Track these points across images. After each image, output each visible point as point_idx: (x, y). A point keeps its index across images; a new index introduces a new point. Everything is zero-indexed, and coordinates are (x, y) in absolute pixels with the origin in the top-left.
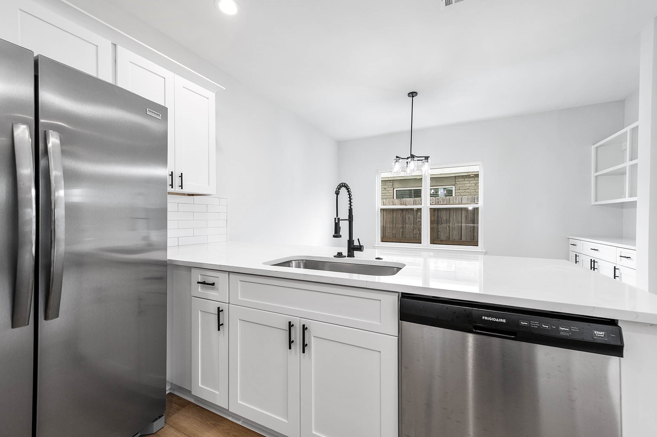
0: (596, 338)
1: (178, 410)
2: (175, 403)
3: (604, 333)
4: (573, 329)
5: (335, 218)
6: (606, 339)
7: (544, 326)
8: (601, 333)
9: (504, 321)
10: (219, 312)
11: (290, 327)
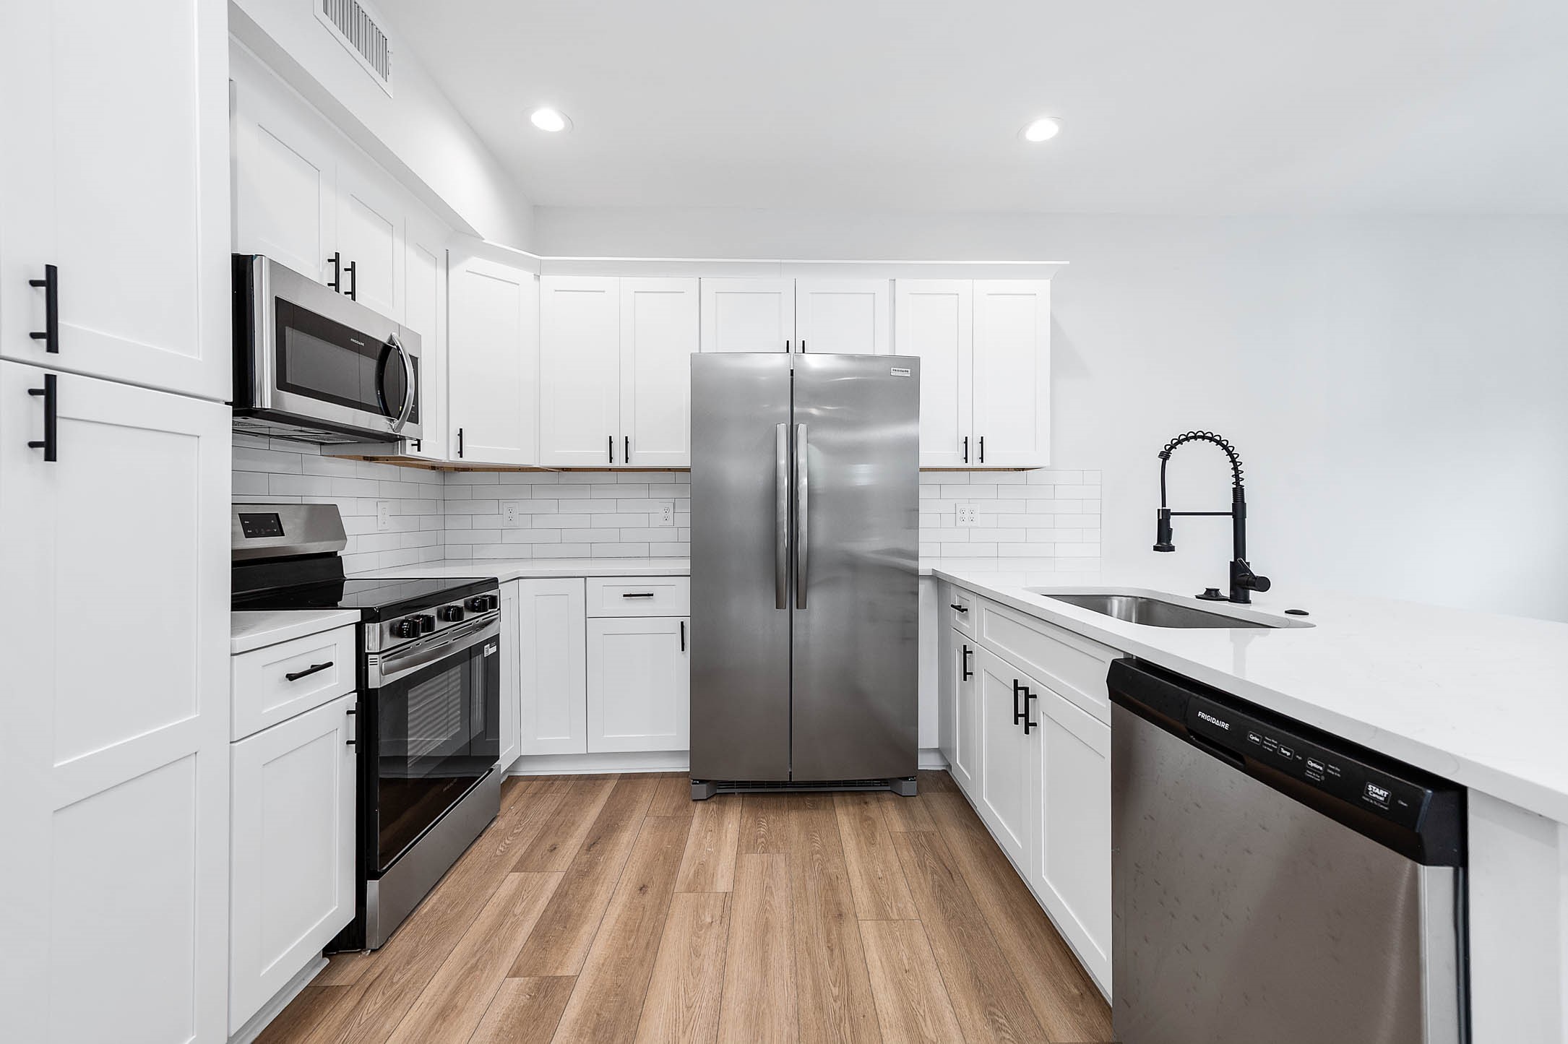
0: (1367, 799)
1: (942, 791)
2: (943, 783)
3: (1386, 793)
4: (1331, 769)
5: (1159, 510)
6: (1386, 808)
7: (1284, 752)
8: (1382, 792)
9: (1226, 726)
10: (965, 652)
11: (1016, 688)
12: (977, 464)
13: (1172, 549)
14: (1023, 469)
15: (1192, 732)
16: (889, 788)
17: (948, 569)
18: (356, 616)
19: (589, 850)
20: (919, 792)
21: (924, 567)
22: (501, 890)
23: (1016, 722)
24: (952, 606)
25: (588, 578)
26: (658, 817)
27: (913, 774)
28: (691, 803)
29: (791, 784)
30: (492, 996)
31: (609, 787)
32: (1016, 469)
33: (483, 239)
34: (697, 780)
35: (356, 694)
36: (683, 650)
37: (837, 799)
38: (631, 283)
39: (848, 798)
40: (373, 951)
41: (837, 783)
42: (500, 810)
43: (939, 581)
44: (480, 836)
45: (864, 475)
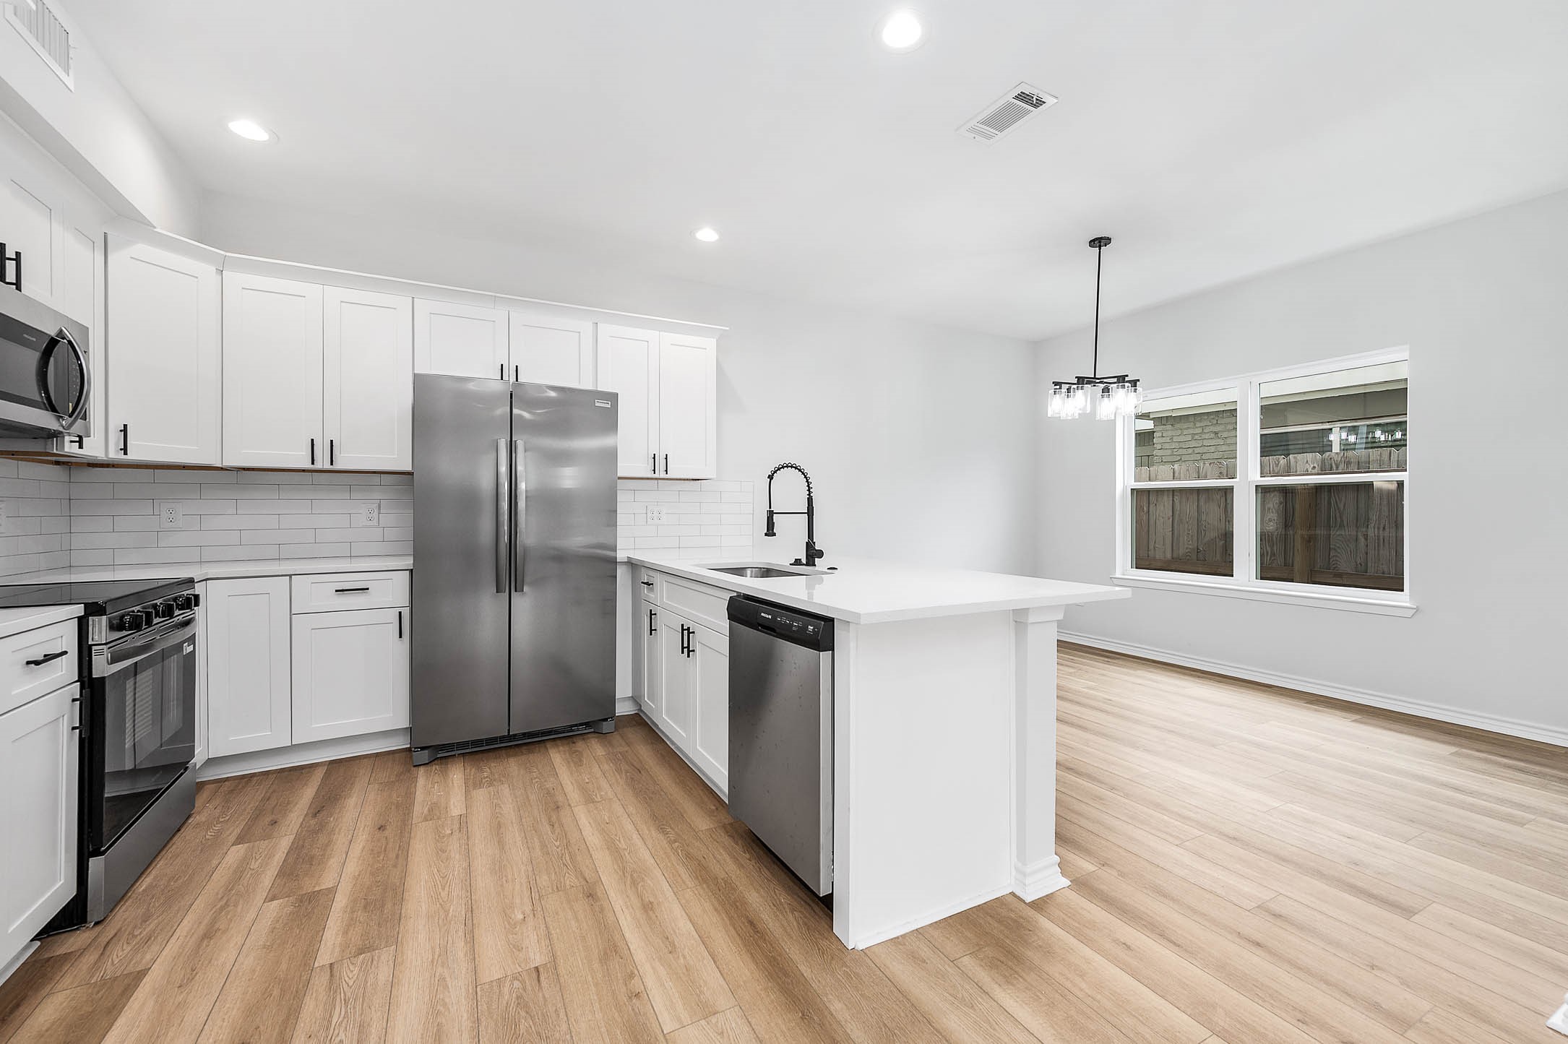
0: (808, 633)
1: (635, 727)
2: (637, 722)
6: (812, 634)
7: (787, 622)
8: (812, 627)
9: (770, 617)
10: (651, 614)
11: (683, 630)
12: (663, 475)
13: (774, 535)
14: (698, 480)
15: (760, 625)
16: (592, 730)
17: (638, 556)
18: (79, 610)
19: (315, 815)
20: (616, 729)
21: (621, 555)
22: (227, 858)
23: (683, 652)
24: (642, 583)
25: (293, 577)
26: (382, 783)
27: (610, 715)
28: (413, 768)
29: (511, 737)
30: (254, 916)
31: (319, 775)
32: (693, 480)
33: (155, 227)
34: (418, 748)
35: (79, 683)
36: (401, 637)
37: (549, 745)
38: (335, 293)
39: (559, 742)
40: (97, 923)
41: (549, 732)
42: (194, 806)
43: (633, 565)
44: (179, 830)
45: (569, 478)
